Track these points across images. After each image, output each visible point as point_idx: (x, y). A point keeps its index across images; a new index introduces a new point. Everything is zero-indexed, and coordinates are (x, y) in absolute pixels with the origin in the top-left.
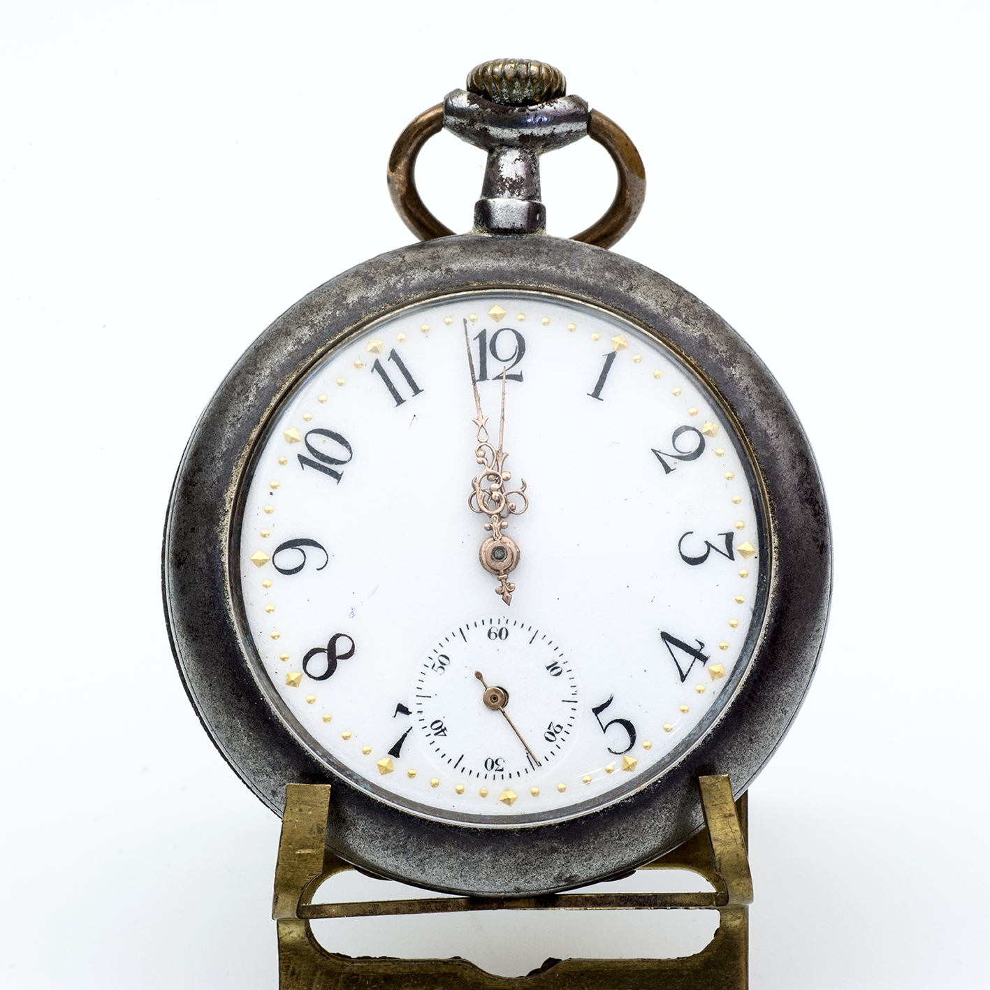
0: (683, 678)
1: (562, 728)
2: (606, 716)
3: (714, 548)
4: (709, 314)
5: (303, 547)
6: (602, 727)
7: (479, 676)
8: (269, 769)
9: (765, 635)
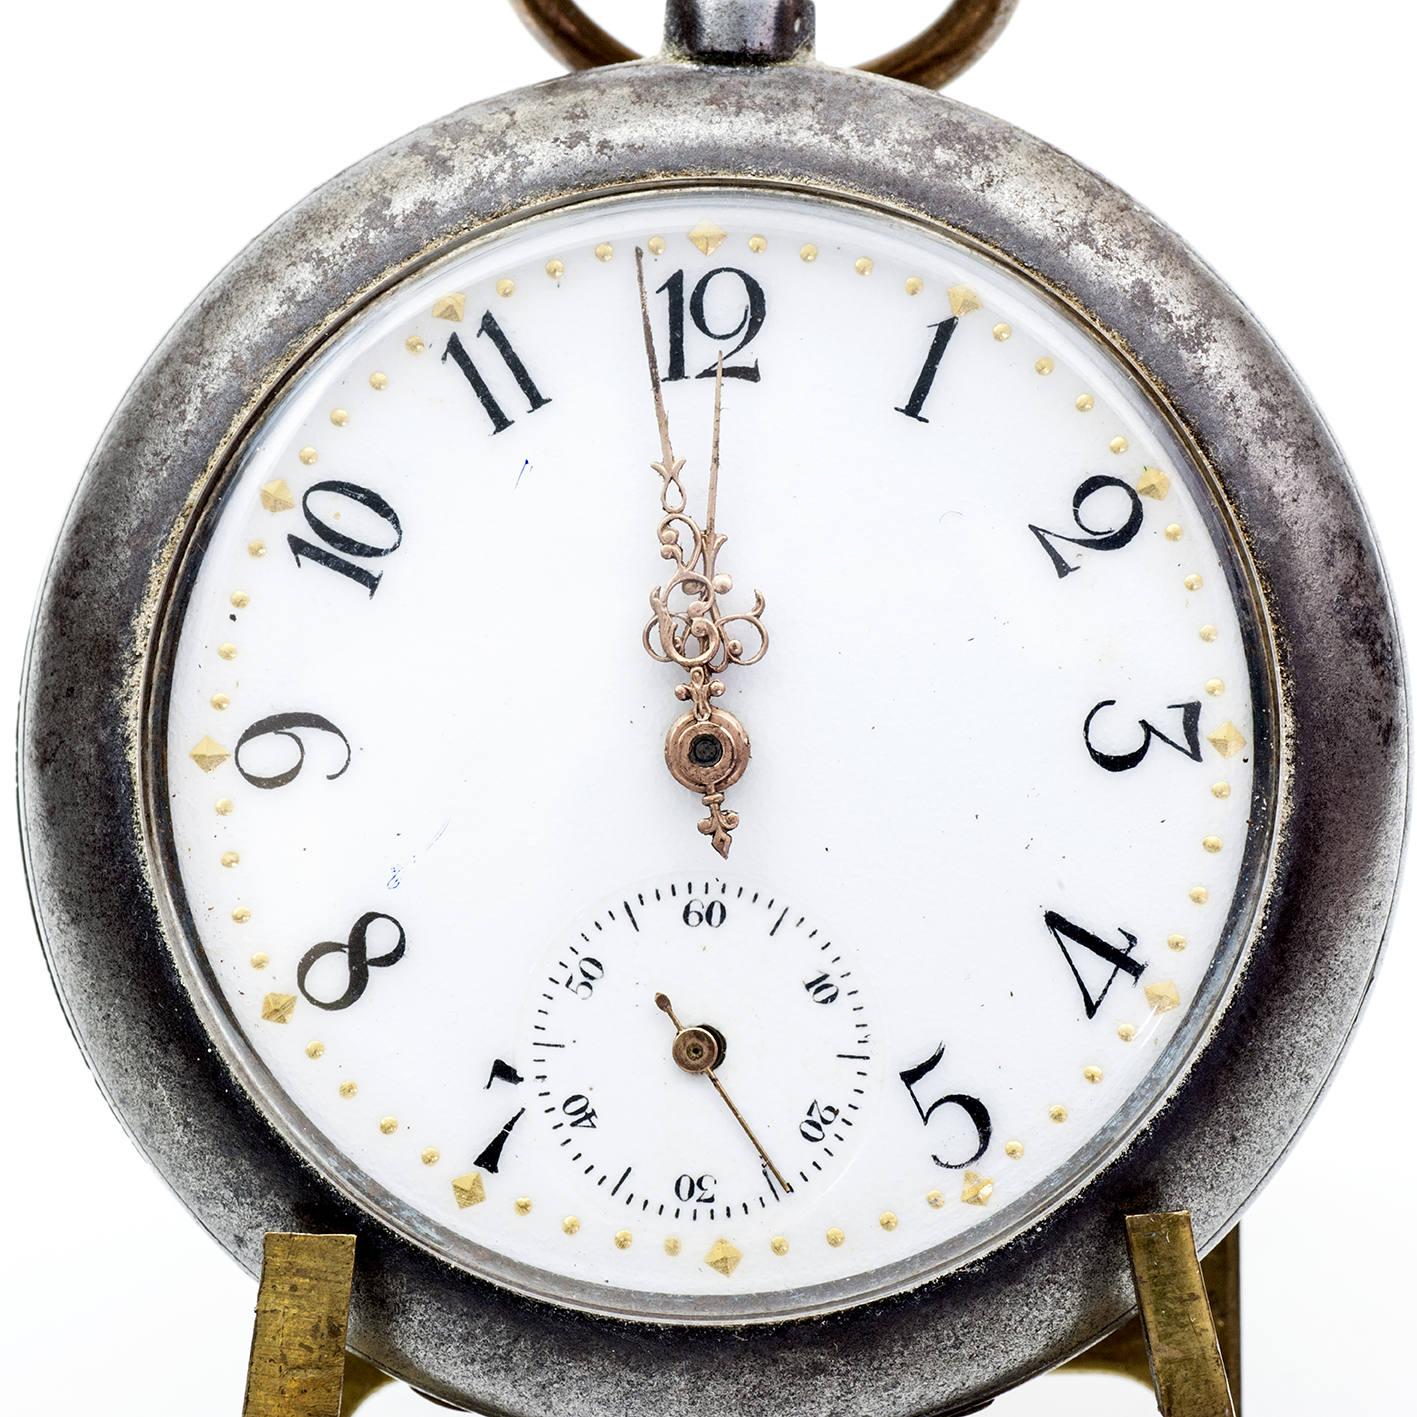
0: (1091, 1009)
1: (836, 1113)
2: (929, 1088)
3: (1159, 735)
4: (1155, 235)
6: (921, 1112)
7: (663, 1002)
8: (228, 1194)
9: (1264, 923)
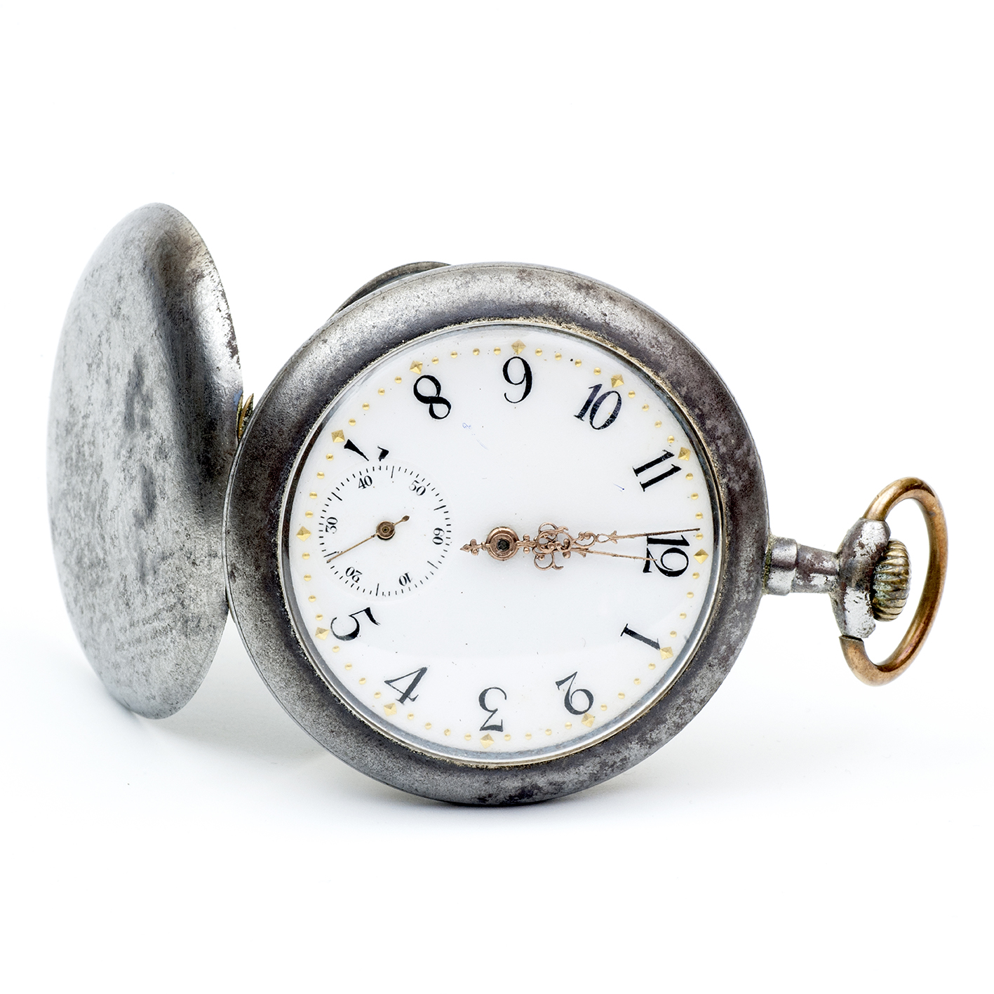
0: (388, 682)
1: (356, 582)
2: (363, 618)
3: (492, 716)
4: (683, 724)
5: (525, 383)
6: (354, 614)
7: (406, 518)
8: (345, 340)
9: (416, 752)
